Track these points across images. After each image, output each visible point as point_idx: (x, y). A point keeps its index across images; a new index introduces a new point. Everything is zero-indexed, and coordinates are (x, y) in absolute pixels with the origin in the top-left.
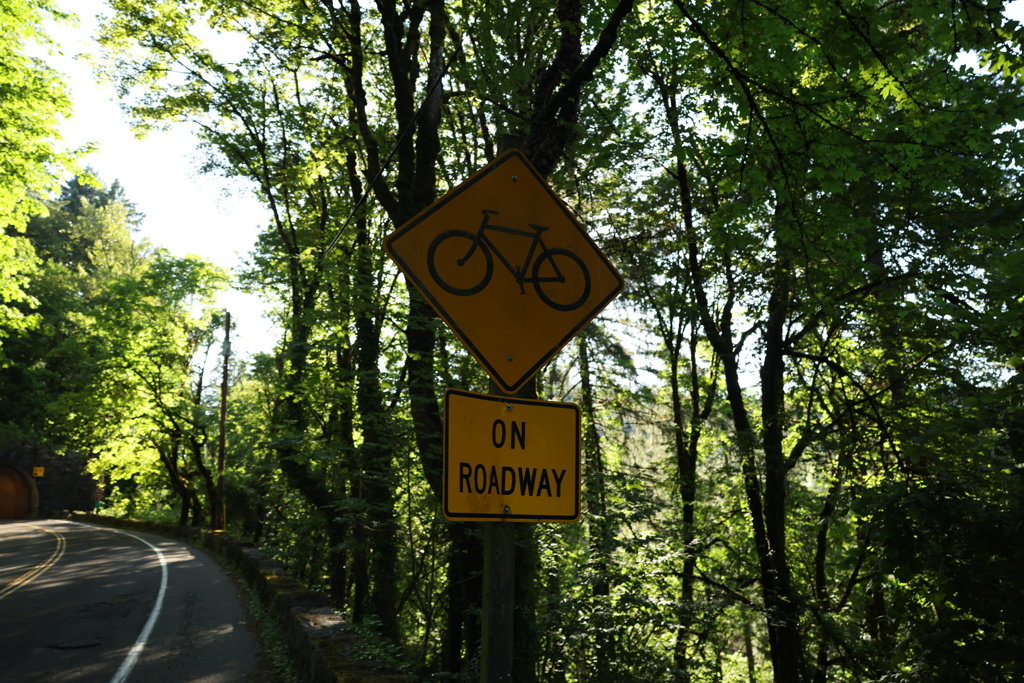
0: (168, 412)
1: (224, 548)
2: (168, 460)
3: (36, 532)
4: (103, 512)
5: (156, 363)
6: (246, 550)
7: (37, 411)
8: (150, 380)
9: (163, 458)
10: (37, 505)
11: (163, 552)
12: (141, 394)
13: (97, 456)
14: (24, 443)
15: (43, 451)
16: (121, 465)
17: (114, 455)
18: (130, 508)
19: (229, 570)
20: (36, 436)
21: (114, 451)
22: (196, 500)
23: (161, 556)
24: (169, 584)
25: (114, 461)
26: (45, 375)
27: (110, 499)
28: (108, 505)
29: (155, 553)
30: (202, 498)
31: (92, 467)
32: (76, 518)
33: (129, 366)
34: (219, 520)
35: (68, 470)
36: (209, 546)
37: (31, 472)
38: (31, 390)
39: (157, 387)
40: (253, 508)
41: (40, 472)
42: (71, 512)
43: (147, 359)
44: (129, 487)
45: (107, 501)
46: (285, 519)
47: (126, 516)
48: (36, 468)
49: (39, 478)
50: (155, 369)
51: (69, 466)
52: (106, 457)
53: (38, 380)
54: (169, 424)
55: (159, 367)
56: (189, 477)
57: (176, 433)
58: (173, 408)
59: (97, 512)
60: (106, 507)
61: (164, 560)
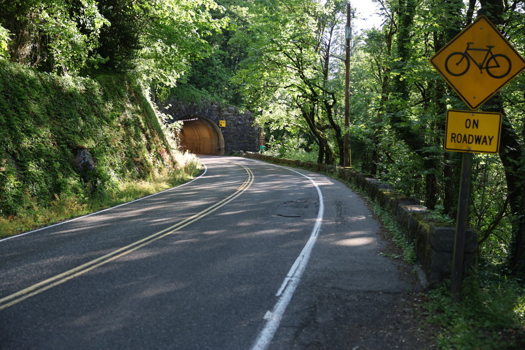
0: (307, 82)
1: (353, 178)
2: (308, 116)
3: (229, 164)
4: (265, 153)
5: (298, 47)
6: (367, 179)
7: (217, 81)
8: (295, 59)
9: (304, 115)
10: (224, 147)
11: (313, 179)
12: (289, 69)
13: (261, 113)
14: (212, 104)
15: (223, 109)
16: (276, 119)
17: (271, 112)
18: (282, 151)
19: (358, 191)
20: (218, 98)
21: (271, 109)
22: (328, 146)
23: (312, 181)
24: (323, 195)
25: (271, 116)
26: (220, 54)
27: (269, 144)
28: (268, 148)
29: (308, 179)
30: (331, 145)
31: (258, 120)
32: (248, 156)
33: (281, 50)
34: (347, 160)
35: (239, 122)
36: (342, 176)
37: (218, 124)
38: (213, 66)
39: (300, 64)
40: (370, 155)
41: (223, 124)
42: (245, 152)
43: (292, 45)
44: (279, 134)
45: (267, 145)
46: (393, 162)
47: (281, 156)
48: (220, 121)
49: (223, 128)
50: (298, 51)
51: (240, 119)
52: (267, 114)
53: (216, 59)
54: (309, 91)
55: (301, 49)
56: (323, 129)
57: (314, 98)
58: (311, 80)
59: (261, 153)
60: (266, 150)
61: (316, 184)
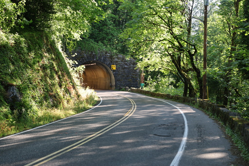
0: (175, 37)
1: (210, 108)
2: (176, 61)
3: (118, 96)
4: (145, 89)
5: (169, 12)
6: (221, 108)
8: (166, 21)
9: (173, 61)
10: (114, 84)
11: (180, 108)
12: (162, 28)
13: (141, 60)
14: (106, 53)
15: (114, 57)
16: (152, 64)
17: (149, 59)
18: (157, 87)
19: (213, 118)
20: (111, 49)
21: (149, 57)
22: (191, 84)
23: (179, 110)
24: (187, 120)
25: (149, 62)
26: (111, 17)
27: (147, 82)
28: (146, 85)
29: (176, 108)
30: (193, 83)
31: (139, 65)
32: (132, 91)
33: (156, 14)
34: (205, 94)
35: (126, 66)
36: (202, 106)
37: (110, 67)
38: (107, 26)
39: (170, 24)
40: (223, 90)
41: (114, 67)
42: (130, 88)
43: (165, 10)
44: (155, 75)
45: (145, 83)
46: (240, 96)
47: (156, 91)
48: (112, 65)
49: (114, 71)
50: (169, 15)
51: (126, 64)
52: (146, 60)
53: (109, 20)
54: (176, 44)
55: (171, 13)
56: (187, 71)
57: (181, 49)
58: (179, 35)
59: (142, 88)
61: (182, 112)
